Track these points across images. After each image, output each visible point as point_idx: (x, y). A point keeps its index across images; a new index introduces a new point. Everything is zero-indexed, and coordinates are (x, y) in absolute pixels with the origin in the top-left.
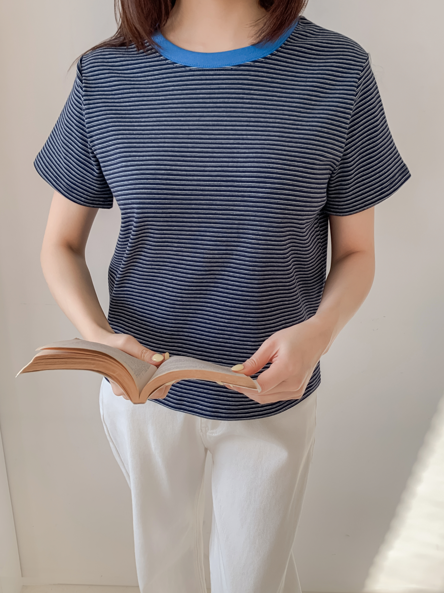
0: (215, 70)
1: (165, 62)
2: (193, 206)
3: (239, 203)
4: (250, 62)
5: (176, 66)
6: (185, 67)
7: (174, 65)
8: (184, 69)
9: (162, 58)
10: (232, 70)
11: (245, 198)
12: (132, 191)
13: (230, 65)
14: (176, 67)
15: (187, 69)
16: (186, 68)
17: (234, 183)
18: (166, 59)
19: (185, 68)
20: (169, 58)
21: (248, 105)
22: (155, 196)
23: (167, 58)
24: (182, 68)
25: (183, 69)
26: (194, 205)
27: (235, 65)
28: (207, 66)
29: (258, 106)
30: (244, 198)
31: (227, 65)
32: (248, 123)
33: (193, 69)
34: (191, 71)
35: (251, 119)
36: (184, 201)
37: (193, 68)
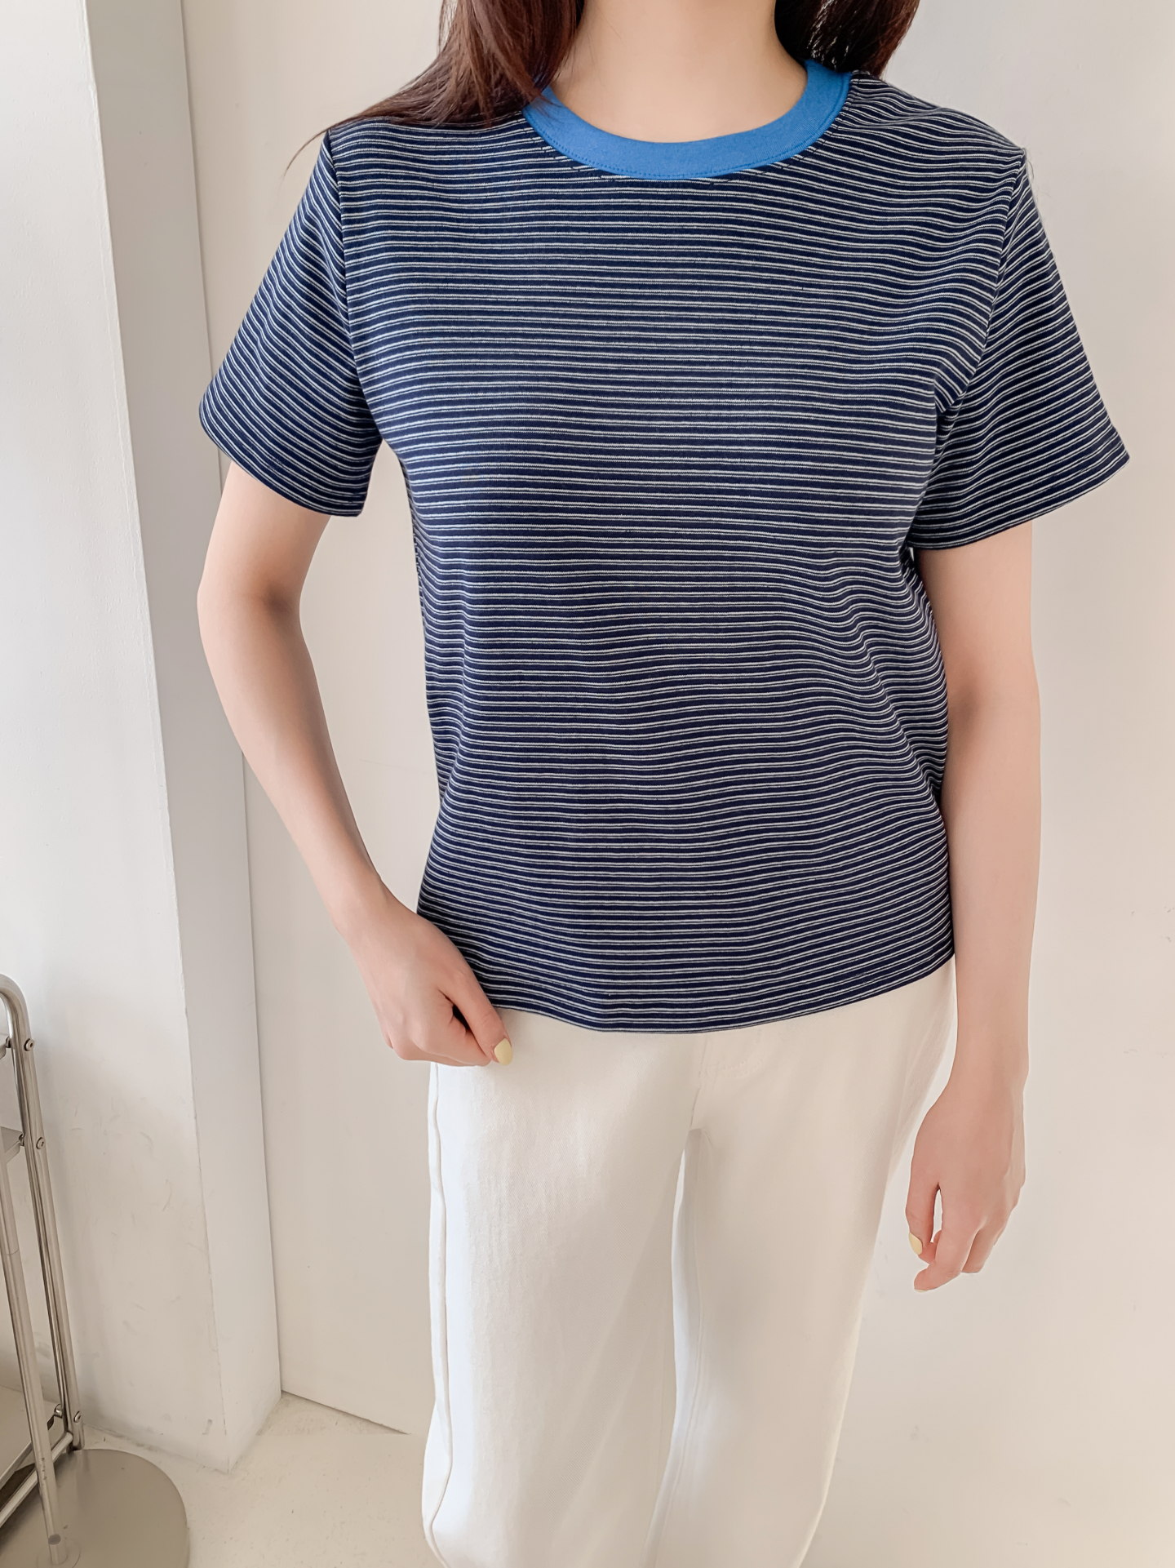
0: (673, 185)
1: (552, 159)
2: (621, 516)
3: (734, 508)
4: (756, 169)
5: (579, 170)
6: (599, 173)
7: (575, 168)
8: (597, 178)
9: (545, 150)
10: (711, 186)
11: (749, 497)
12: (468, 477)
13: (708, 175)
14: (579, 174)
15: (604, 179)
16: (602, 177)
17: (721, 459)
18: (559, 154)
19: (600, 176)
20: (562, 151)
21: (752, 273)
22: (527, 489)
23: (560, 149)
24: (592, 176)
25: (595, 179)
26: (624, 514)
27: (719, 174)
28: (652, 174)
29: (776, 276)
30: (747, 497)
31: (701, 175)
32: (754, 316)
33: (619, 179)
34: (613, 183)
35: (760, 306)
36: (600, 504)
37: (621, 177)
